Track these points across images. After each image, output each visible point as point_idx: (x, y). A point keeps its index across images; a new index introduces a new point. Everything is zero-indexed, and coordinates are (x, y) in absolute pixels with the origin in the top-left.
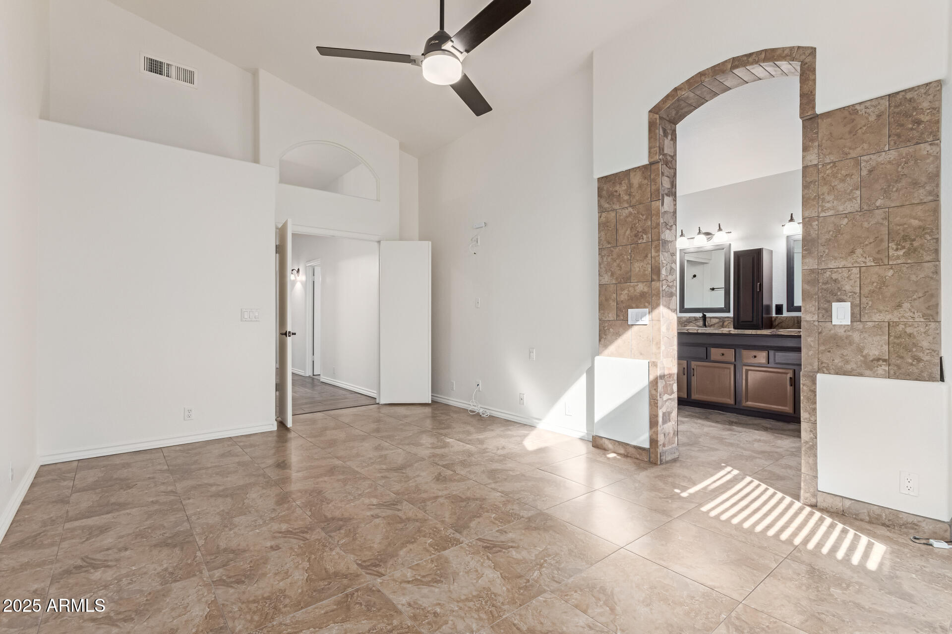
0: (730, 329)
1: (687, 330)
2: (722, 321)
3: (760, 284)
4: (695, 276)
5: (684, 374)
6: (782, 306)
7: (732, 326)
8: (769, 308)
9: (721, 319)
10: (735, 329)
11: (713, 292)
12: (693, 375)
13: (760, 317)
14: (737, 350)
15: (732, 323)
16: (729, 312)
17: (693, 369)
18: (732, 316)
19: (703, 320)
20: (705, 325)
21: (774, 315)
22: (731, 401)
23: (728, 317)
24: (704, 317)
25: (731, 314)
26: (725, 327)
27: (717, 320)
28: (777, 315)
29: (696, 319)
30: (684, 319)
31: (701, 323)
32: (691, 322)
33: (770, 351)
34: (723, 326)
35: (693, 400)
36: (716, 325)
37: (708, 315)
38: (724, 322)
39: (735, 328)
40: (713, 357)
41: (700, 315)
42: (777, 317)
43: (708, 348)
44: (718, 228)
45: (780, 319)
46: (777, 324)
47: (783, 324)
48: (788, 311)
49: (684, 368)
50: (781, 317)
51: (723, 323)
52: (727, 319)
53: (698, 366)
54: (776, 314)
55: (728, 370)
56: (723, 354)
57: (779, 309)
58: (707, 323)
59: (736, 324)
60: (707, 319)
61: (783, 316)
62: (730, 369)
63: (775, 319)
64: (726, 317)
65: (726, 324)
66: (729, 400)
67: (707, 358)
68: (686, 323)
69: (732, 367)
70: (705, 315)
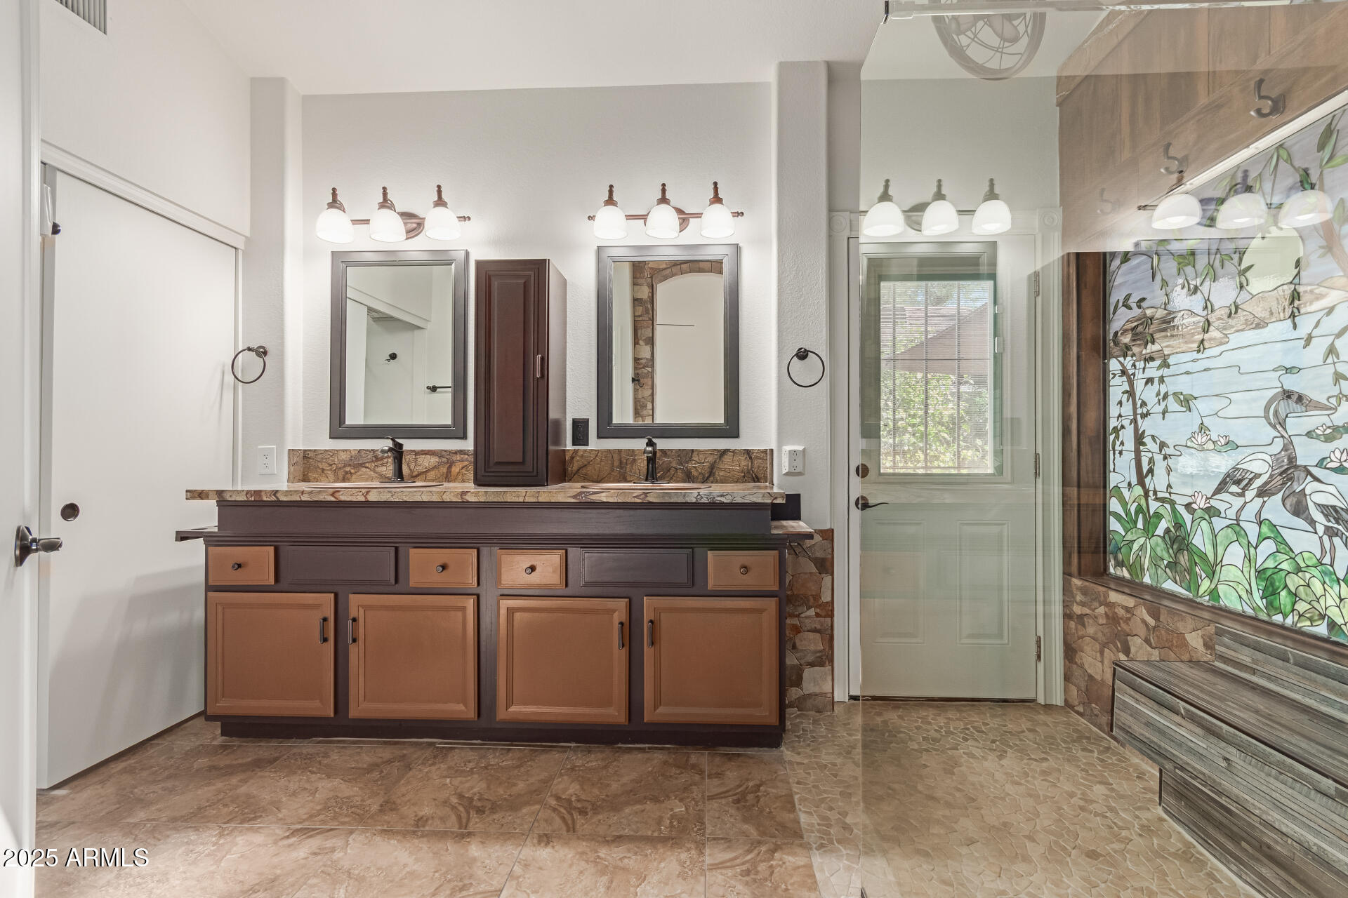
0: (467, 485)
1: (332, 495)
2: (447, 459)
3: (543, 359)
4: (393, 356)
5: (325, 640)
6: (586, 422)
7: (472, 476)
8: (558, 425)
9: (442, 456)
10: (479, 485)
11: (434, 395)
12: (354, 640)
13: (542, 452)
14: (484, 551)
15: (471, 467)
16: (464, 437)
17: (354, 620)
18: (471, 448)
19: (395, 458)
20: (399, 476)
21: (569, 446)
22: (463, 709)
23: (461, 452)
24: (397, 451)
25: (469, 444)
26: (455, 480)
27: (434, 460)
28: (577, 448)
29: (377, 457)
30: (344, 456)
31: (388, 469)
32: (362, 465)
33: (570, 550)
34: (448, 477)
35: (354, 720)
36: (431, 475)
37: (408, 445)
38: (451, 464)
39: (478, 483)
40: (416, 578)
41: (387, 444)
42: (576, 452)
43: (401, 550)
44: (436, 198)
45: (582, 456)
46: (575, 468)
47: (590, 470)
48: (599, 437)
49: (325, 620)
50: (585, 451)
51: (450, 467)
52: (458, 457)
53: (367, 608)
54: (574, 444)
55: (460, 614)
56: (444, 567)
57: (580, 428)
58: (405, 468)
59: (481, 472)
60: (406, 459)
61: (589, 448)
62: (464, 609)
63: (572, 458)
64: (456, 452)
65: (455, 469)
66: (461, 707)
67: (397, 581)
68: (348, 469)
69: (470, 603)
70: (401, 446)
